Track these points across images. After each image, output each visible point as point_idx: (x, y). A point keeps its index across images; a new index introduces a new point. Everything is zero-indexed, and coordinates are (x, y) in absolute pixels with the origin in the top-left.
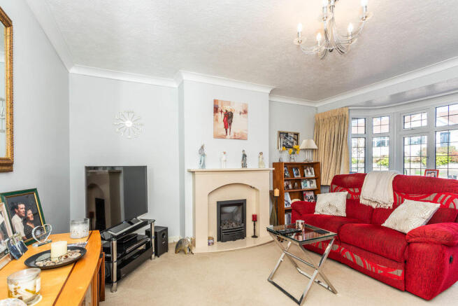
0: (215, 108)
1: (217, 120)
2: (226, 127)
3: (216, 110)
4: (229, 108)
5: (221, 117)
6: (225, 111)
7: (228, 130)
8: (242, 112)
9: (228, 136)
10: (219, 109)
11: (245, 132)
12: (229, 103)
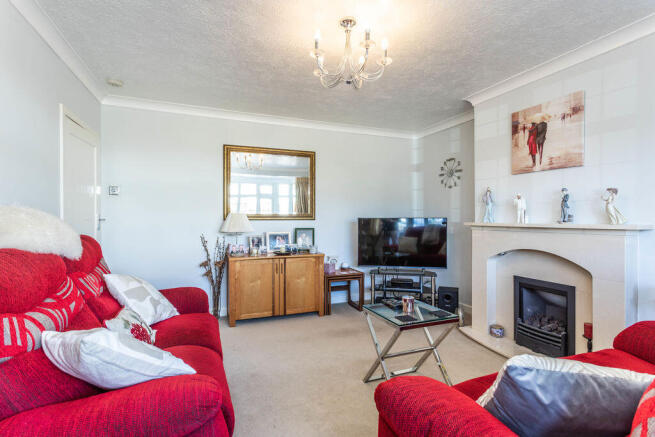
0: (513, 126)
1: (516, 145)
2: (533, 153)
3: (515, 129)
4: (537, 118)
5: (523, 137)
6: (530, 126)
7: (538, 156)
8: (569, 112)
9: (538, 167)
10: (521, 126)
11: (577, 151)
12: (538, 108)
